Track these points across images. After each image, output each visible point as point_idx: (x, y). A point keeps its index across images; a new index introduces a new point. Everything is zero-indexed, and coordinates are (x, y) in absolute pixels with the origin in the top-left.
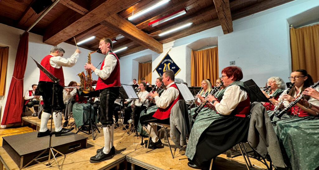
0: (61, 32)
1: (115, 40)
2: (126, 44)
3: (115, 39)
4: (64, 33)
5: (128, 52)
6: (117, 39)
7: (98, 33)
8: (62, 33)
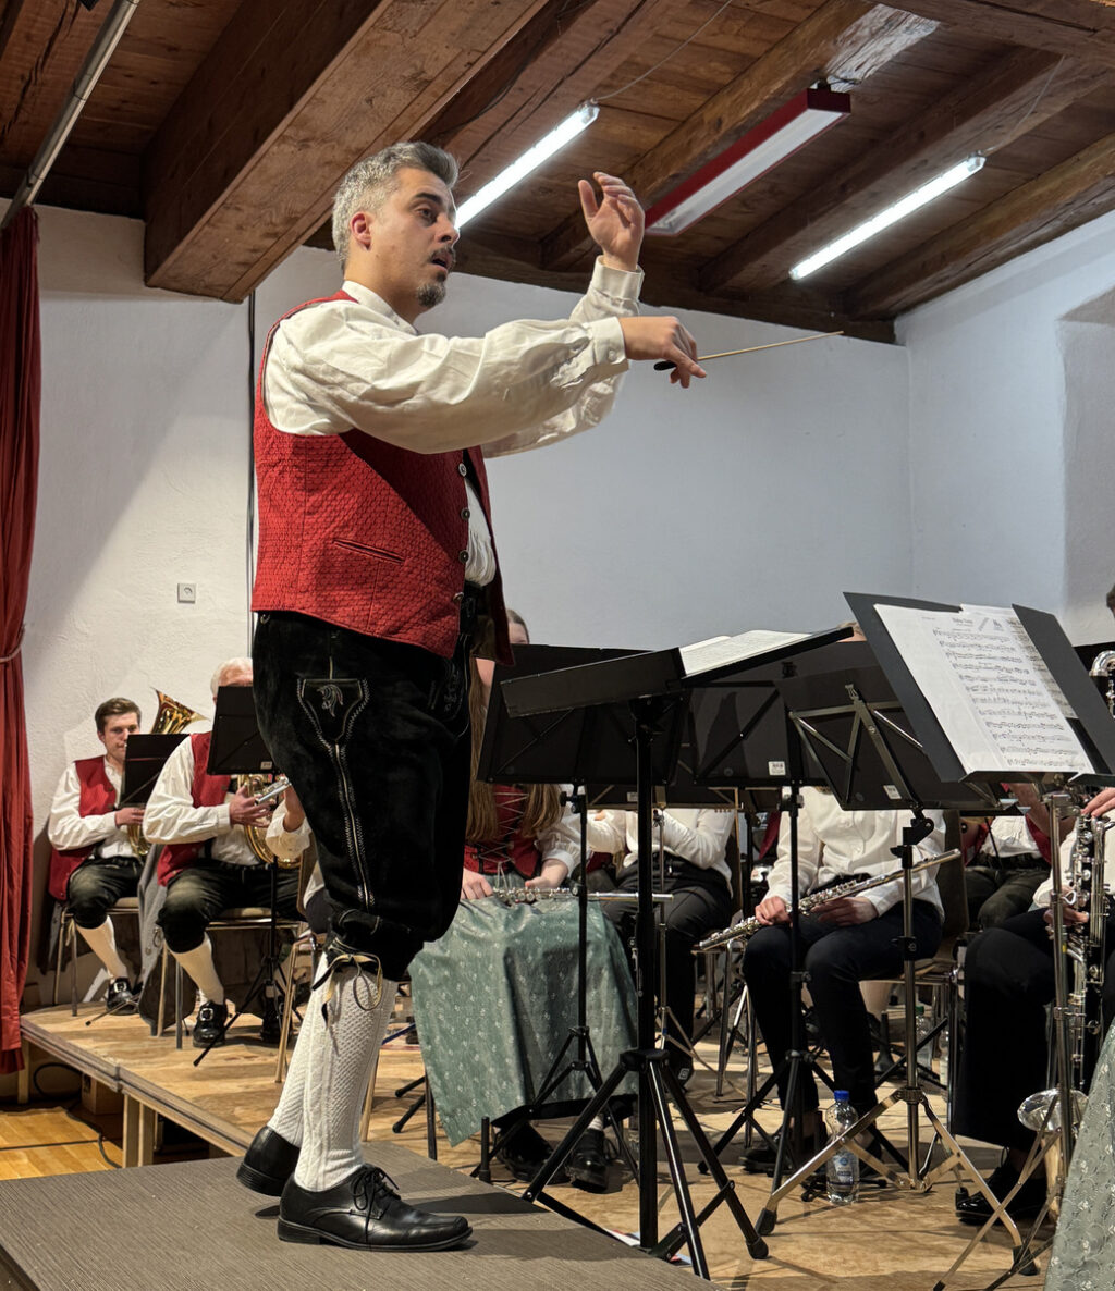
0: (282, 138)
1: (824, 99)
2: (964, 115)
3: (825, 87)
4: (304, 144)
5: (992, 231)
6: (838, 88)
7: (630, 63)
8: (288, 148)
